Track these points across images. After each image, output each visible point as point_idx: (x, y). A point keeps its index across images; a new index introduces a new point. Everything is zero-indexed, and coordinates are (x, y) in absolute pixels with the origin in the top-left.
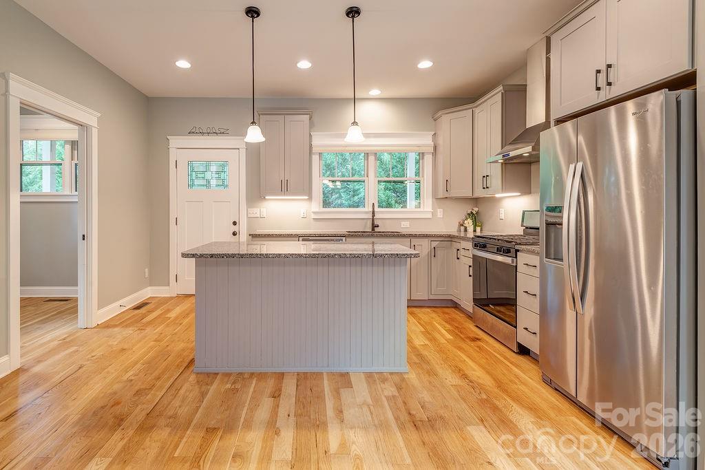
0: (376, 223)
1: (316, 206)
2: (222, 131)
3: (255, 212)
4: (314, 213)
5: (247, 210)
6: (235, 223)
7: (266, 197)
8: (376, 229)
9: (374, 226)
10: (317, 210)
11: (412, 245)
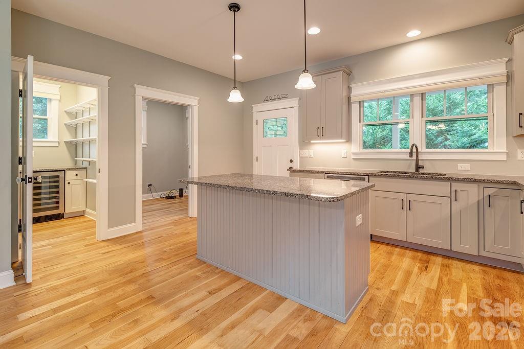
0: (421, 164)
1: (354, 148)
2: (283, 96)
3: (306, 153)
4: (354, 153)
5: (300, 151)
6: (291, 161)
7: (312, 142)
8: (421, 170)
9: (418, 167)
10: (357, 151)
11: (453, 189)
